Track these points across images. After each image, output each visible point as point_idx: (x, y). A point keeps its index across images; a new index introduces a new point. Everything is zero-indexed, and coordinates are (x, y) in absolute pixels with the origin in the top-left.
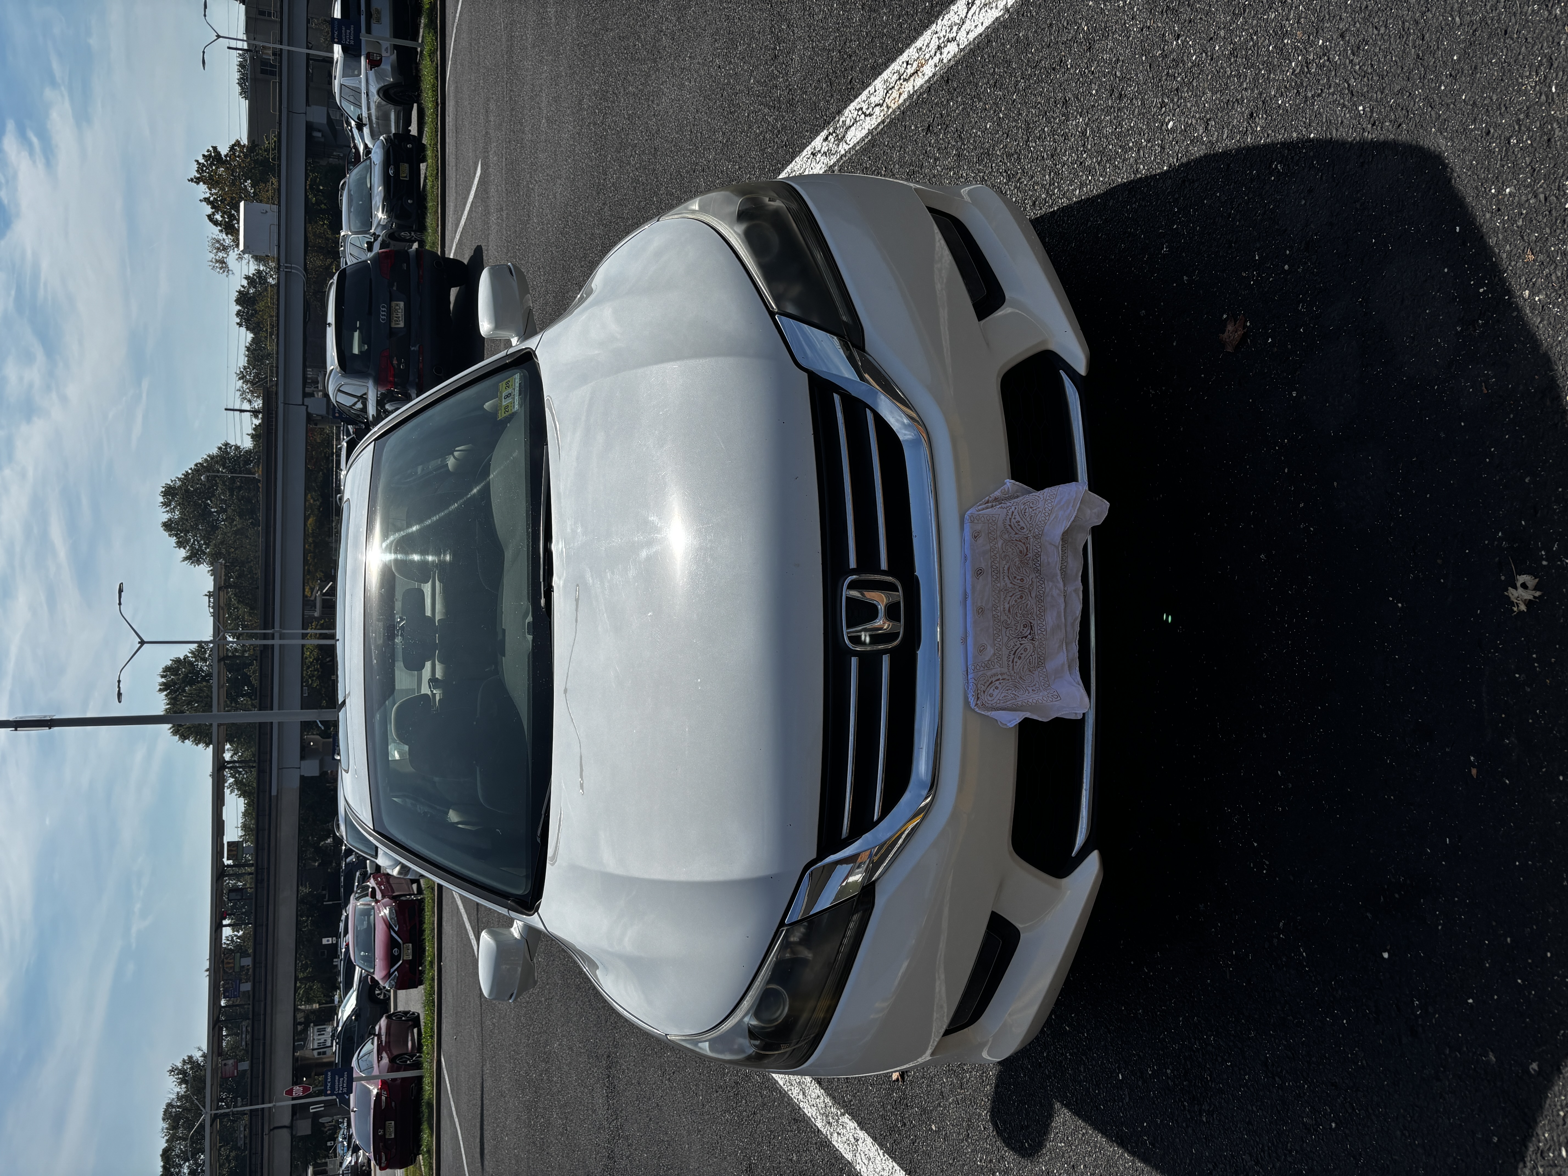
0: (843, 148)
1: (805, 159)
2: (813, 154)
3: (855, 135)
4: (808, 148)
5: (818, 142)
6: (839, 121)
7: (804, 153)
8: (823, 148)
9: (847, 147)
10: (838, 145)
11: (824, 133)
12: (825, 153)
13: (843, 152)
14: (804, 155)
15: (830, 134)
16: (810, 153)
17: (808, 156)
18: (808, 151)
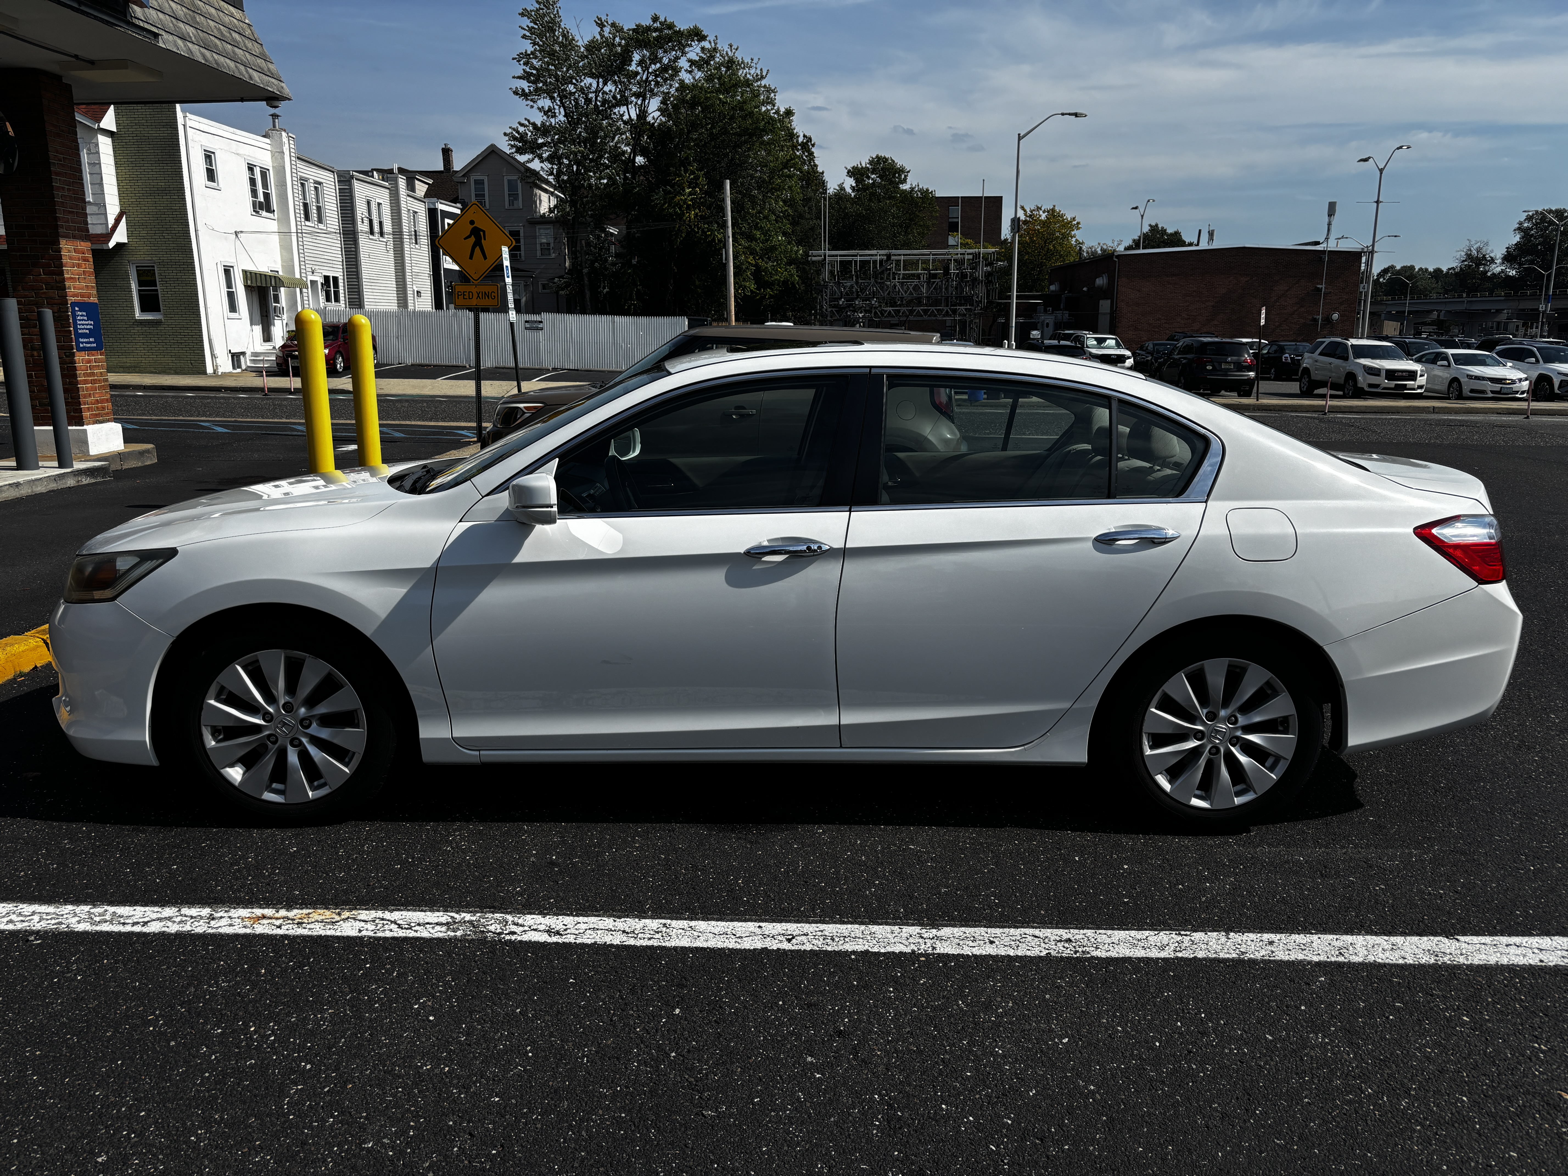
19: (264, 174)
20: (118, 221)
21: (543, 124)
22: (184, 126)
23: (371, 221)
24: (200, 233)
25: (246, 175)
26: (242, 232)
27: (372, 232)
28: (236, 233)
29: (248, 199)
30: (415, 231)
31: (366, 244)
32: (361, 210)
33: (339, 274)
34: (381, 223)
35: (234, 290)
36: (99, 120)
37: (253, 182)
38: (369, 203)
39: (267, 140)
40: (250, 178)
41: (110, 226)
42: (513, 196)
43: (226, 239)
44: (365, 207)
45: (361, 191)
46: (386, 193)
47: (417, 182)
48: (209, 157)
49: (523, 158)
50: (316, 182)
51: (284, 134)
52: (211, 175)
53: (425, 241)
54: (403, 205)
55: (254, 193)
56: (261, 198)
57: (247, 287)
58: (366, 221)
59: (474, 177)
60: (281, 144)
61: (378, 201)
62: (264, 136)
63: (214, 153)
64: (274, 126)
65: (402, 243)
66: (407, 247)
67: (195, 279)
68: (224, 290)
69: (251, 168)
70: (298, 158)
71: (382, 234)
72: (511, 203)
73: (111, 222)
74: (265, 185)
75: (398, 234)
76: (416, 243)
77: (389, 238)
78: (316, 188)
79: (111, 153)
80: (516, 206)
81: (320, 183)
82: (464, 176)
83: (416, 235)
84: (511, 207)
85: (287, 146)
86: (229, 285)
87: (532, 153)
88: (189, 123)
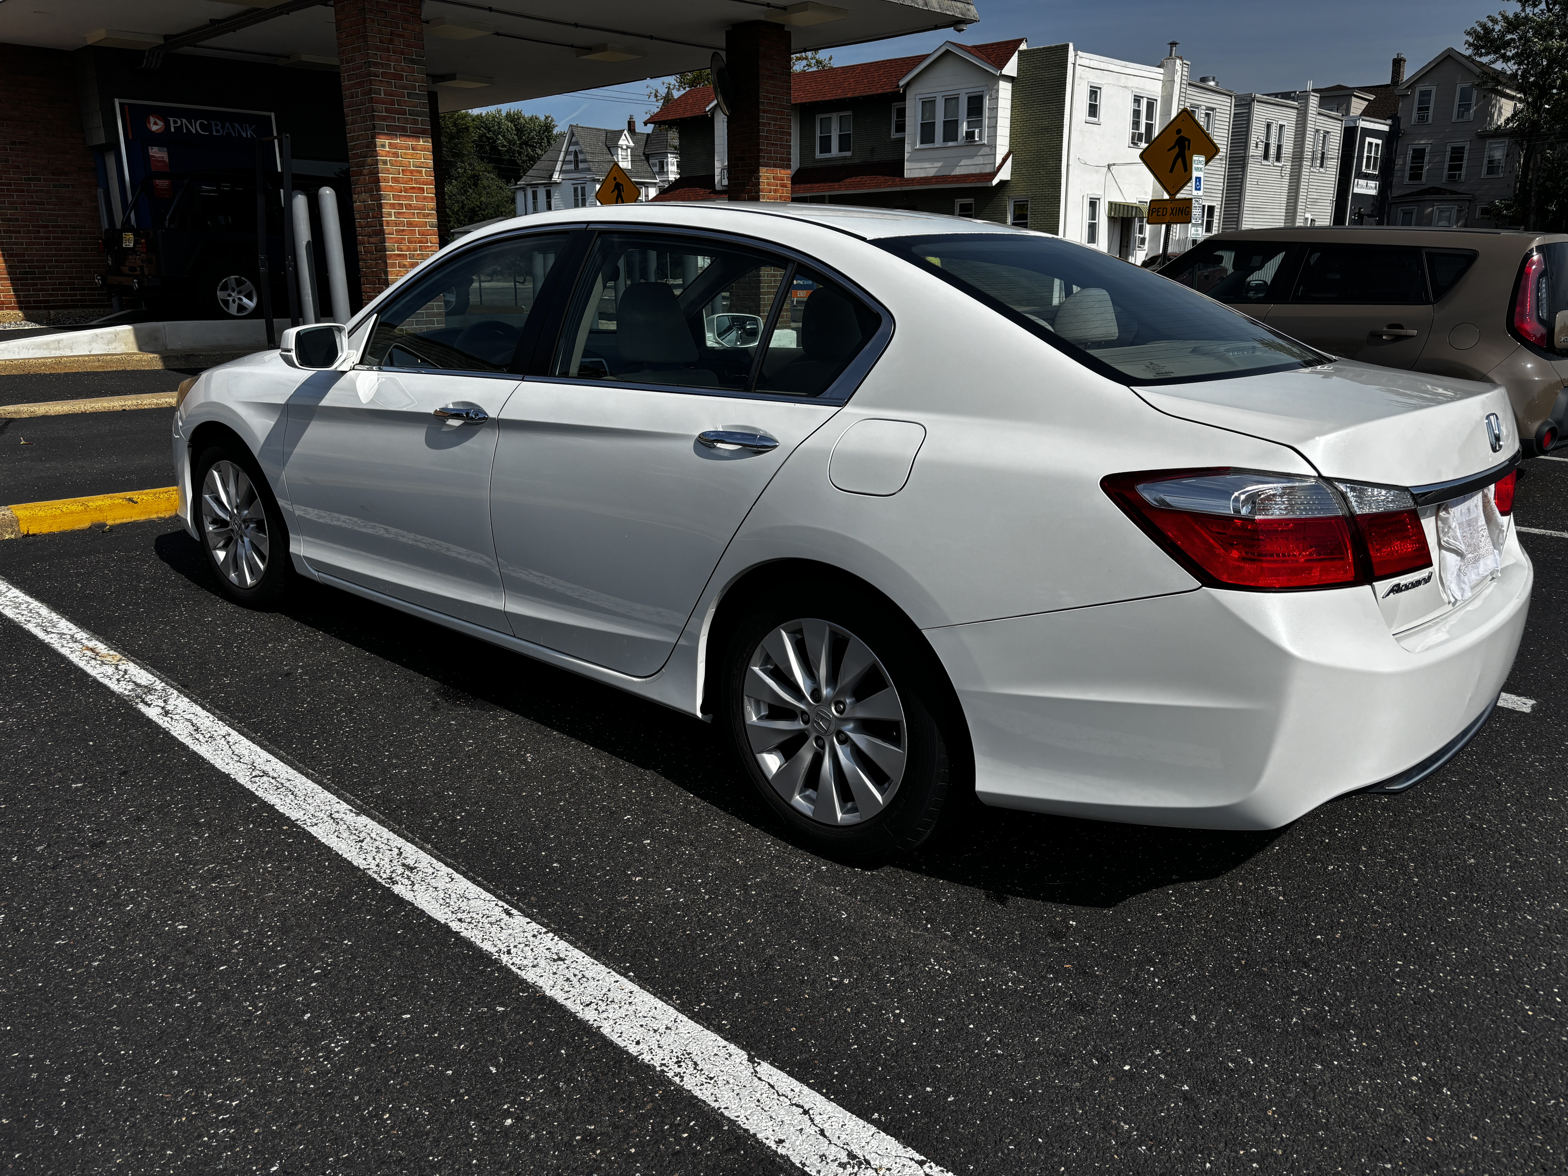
0: (159, 685)
1: (173, 723)
2: (167, 713)
3: (144, 677)
4: (160, 722)
5: (152, 713)
6: (129, 696)
7: (165, 725)
8: (160, 704)
9: (158, 682)
10: (156, 690)
11: (141, 707)
12: (165, 701)
13: (163, 684)
14: (168, 725)
15: (143, 701)
16: (166, 719)
17: (169, 720)
18: (164, 722)
19: (1150, 106)
20: (1004, 160)
21: (1516, 15)
22: (1074, 64)
23: (1267, 146)
24: (1071, 168)
25: (1130, 106)
26: (1114, 164)
27: (1266, 157)
28: (1109, 166)
29: (1128, 131)
30: (1323, 154)
31: (1255, 170)
32: (1257, 133)
33: (1217, 204)
34: (1279, 147)
35: (1097, 221)
36: (1002, 68)
37: (1137, 113)
38: (1269, 126)
39: (1161, 70)
40: (1135, 111)
41: (997, 165)
42: (1465, 107)
43: (1097, 172)
44: (1263, 130)
45: (1261, 114)
46: (1293, 113)
47: (1354, 99)
48: (1094, 93)
49: (1485, 60)
50: (1208, 108)
51: (1178, 62)
52: (1093, 110)
53: (1333, 165)
54: (1310, 126)
55: (1136, 124)
56: (1143, 129)
57: (1111, 219)
58: (1262, 146)
59: (1420, 88)
60: (1174, 72)
61: (1280, 123)
62: (1159, 67)
63: (1100, 88)
64: (1171, 55)
65: (1301, 166)
66: (1305, 171)
67: (1058, 212)
68: (1086, 221)
69: (1137, 100)
70: (1190, 84)
71: (1278, 158)
72: (1460, 115)
73: (999, 160)
74: (1150, 116)
75: (1298, 157)
76: (1322, 166)
77: (1286, 163)
78: (1207, 115)
79: (1009, 97)
80: (1465, 119)
81: (1213, 109)
82: (1408, 88)
83: (1322, 158)
84: (1460, 120)
85: (1179, 73)
86: (1093, 215)
87: (1495, 53)
88: (1079, 61)
